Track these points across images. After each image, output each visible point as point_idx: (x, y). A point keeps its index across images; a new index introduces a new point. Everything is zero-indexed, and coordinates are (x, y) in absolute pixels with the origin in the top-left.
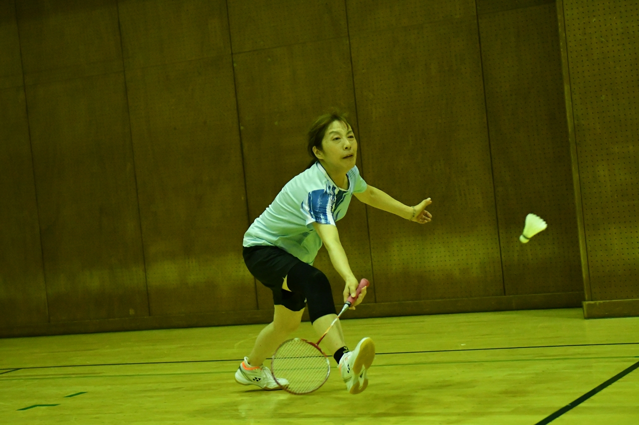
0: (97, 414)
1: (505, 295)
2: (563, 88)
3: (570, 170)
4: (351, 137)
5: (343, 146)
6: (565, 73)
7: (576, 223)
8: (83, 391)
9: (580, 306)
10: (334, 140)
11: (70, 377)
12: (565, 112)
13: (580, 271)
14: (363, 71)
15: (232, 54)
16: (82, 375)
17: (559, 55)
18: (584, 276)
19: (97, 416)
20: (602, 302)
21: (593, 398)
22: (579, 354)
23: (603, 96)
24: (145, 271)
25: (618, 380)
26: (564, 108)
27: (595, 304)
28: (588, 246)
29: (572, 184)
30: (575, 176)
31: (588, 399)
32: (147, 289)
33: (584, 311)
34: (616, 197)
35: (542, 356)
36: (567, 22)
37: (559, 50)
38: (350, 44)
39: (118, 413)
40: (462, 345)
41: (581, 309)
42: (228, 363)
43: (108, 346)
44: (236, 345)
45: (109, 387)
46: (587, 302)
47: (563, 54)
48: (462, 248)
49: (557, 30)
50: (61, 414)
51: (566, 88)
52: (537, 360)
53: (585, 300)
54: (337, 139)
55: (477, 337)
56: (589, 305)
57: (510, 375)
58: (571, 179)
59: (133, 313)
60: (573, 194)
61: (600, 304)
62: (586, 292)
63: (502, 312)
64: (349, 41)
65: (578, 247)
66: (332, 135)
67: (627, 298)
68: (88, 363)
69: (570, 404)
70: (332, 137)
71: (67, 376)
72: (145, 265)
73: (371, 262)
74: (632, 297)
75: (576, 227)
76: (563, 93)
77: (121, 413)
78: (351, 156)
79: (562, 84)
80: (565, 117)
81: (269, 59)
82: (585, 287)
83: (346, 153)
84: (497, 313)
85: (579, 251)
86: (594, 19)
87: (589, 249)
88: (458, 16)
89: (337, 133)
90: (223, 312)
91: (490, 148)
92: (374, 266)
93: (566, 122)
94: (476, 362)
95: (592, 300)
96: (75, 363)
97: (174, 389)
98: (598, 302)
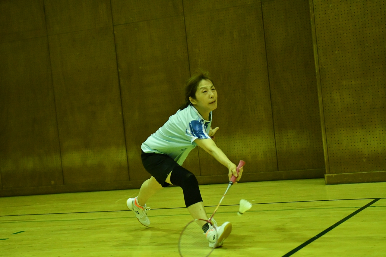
0: (32, 244)
1: (278, 171)
2: (312, 46)
3: (317, 96)
4: (213, 89)
5: (209, 96)
6: (314, 38)
7: (320, 127)
8: (23, 231)
9: (323, 177)
10: (203, 92)
11: (15, 222)
12: (314, 61)
13: (323, 156)
14: (193, 36)
15: (113, 26)
16: (22, 221)
17: (310, 26)
18: (326, 159)
19: (32, 245)
20: (336, 174)
21: (330, 232)
22: (322, 206)
23: (337, 51)
24: (61, 157)
25: (345, 221)
26: (313, 58)
27: (332, 176)
28: (328, 141)
29: (318, 104)
30: (320, 99)
31: (327, 233)
32: (62, 169)
33: (325, 180)
34: (344, 112)
35: (300, 207)
36: (315, 7)
37: (310, 24)
38: (185, 20)
39: (45, 244)
40: (253, 201)
41: (324, 179)
42: (111, 213)
43: (38, 203)
44: (116, 202)
45: (39, 228)
46: (327, 175)
47: (313, 26)
48: (252, 143)
49: (309, 12)
50: (9, 245)
51: (315, 46)
52: (297, 209)
53: (326, 174)
54: (205, 92)
55: (261, 196)
56: (328, 177)
57: (281, 218)
58: (318, 101)
59: (54, 183)
60: (319, 110)
61: (335, 176)
62: (326, 168)
63: (277, 181)
64: (184, 18)
65: (322, 142)
66: (202, 90)
67: (351, 172)
68: (26, 213)
69: (316, 236)
70: (202, 91)
71: (13, 221)
72: (61, 154)
73: (198, 151)
74: (354, 172)
75: (321, 130)
76: (313, 50)
77: (46, 243)
78: (215, 101)
79: (312, 44)
80: (314, 64)
81: (136, 29)
82: (326, 166)
83: (211, 100)
84: (274, 182)
85: (322, 144)
86: (331, 5)
87: (328, 143)
88: (250, 3)
89: (205, 88)
90: (109, 182)
91: (269, 82)
92: (200, 154)
93: (314, 66)
94: (260, 211)
95: (330, 174)
96: (18, 214)
97: (78, 229)
98: (334, 175)
